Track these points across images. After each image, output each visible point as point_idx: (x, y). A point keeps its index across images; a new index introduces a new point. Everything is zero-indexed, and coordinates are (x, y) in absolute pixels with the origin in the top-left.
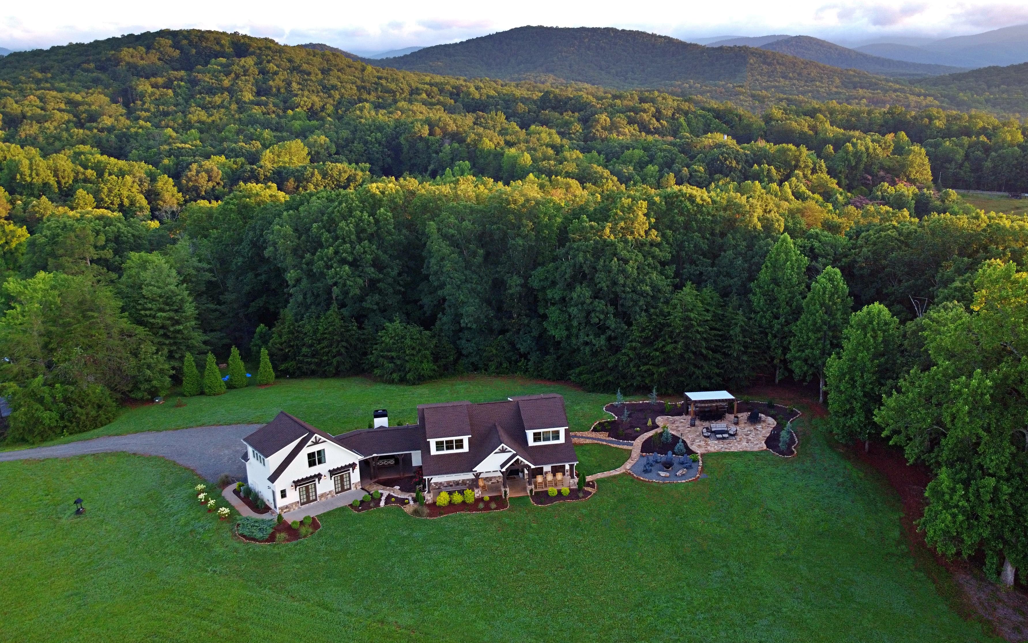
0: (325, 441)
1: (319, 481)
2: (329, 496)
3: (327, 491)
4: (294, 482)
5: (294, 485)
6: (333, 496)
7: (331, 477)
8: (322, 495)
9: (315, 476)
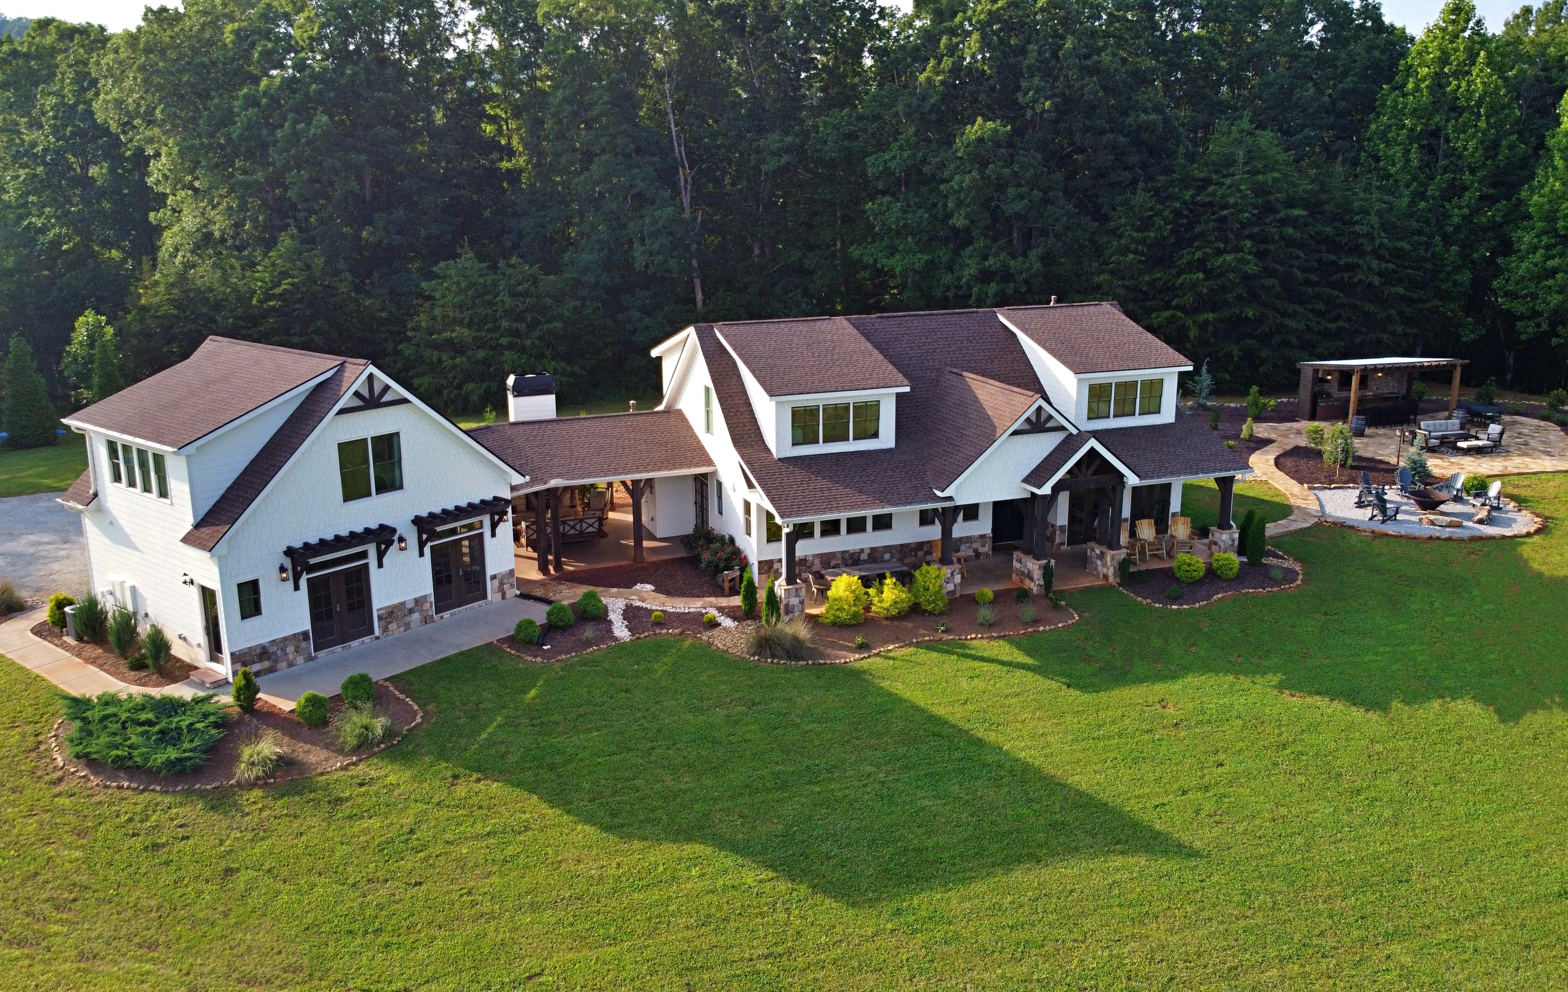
0: (405, 401)
1: (381, 555)
2: (416, 616)
3: (407, 596)
4: (289, 552)
5: (288, 563)
6: (426, 620)
7: (422, 545)
8: (392, 614)
9: (368, 535)
